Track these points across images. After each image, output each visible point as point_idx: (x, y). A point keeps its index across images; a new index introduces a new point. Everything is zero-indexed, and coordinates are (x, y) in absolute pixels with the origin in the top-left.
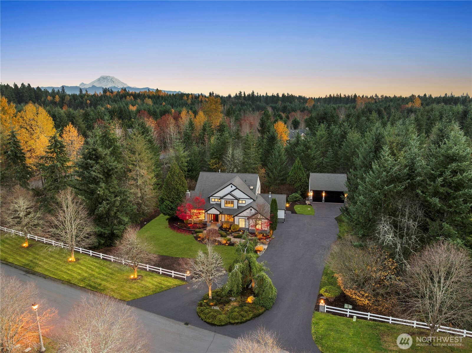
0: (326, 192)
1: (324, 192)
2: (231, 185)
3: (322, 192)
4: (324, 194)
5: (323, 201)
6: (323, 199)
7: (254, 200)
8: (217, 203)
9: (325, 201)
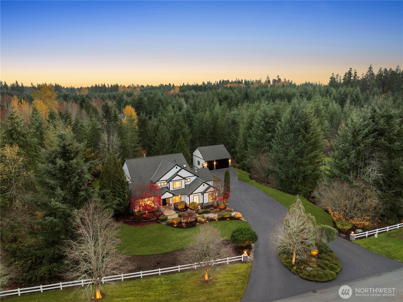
0: (216, 161)
1: (215, 161)
2: (176, 166)
3: (213, 161)
4: (215, 163)
5: (215, 169)
6: (215, 167)
7: (197, 176)
8: (163, 186)
9: (216, 169)
